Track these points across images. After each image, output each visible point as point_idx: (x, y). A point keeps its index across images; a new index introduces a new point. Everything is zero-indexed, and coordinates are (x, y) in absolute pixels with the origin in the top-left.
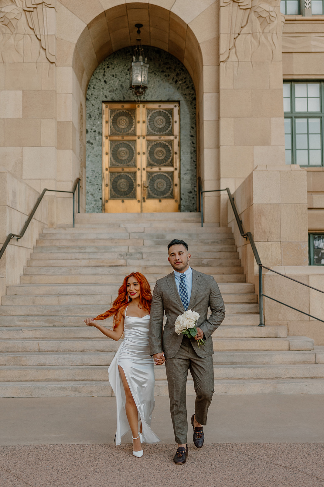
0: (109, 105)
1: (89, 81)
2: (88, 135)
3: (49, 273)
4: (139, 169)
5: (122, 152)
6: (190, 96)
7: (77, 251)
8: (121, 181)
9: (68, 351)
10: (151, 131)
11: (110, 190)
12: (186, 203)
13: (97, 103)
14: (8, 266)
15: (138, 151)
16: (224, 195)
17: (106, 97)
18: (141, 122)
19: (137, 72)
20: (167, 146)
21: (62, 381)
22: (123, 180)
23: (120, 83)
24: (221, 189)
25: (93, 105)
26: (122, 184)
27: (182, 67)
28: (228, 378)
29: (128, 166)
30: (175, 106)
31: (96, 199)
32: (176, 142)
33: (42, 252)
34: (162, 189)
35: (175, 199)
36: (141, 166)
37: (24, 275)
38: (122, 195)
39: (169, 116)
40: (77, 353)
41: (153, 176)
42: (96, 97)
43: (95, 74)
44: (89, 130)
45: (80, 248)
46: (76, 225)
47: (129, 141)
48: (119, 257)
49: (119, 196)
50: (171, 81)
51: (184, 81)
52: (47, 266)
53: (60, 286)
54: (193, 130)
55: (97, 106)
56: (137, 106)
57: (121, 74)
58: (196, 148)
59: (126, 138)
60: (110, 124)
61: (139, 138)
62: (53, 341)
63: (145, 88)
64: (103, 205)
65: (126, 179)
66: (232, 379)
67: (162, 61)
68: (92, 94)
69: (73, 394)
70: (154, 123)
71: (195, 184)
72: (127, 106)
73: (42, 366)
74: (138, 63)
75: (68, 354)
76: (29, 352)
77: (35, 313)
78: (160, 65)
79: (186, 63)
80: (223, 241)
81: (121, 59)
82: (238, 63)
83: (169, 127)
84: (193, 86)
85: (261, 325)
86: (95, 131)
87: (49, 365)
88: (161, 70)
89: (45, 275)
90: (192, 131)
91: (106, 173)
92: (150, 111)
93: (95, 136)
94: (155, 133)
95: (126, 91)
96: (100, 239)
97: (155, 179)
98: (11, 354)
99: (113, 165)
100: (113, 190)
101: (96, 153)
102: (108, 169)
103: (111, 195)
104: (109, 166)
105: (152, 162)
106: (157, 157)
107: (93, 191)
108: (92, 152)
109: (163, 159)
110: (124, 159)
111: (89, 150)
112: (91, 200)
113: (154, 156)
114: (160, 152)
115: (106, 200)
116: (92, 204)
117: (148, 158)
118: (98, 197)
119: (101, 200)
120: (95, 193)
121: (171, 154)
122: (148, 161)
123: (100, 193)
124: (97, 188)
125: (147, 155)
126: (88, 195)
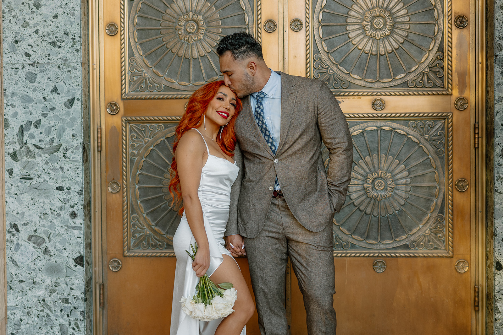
11: (128, 208)
15: (265, 11)
99: (145, 87)
100: (145, 211)
101: (53, 28)
102: (121, 105)
103: (135, 235)
104: (125, 90)
105: (339, 66)
106: (362, 40)
107: (42, 223)
108: (31, 22)
109: (396, 49)
110: (198, 55)
111: (17, 12)
112: (32, 266)
113: (350, 40)
114: (380, 16)
115: (110, 260)
116: (36, 286)
117: (317, 49)
118: (64, 251)
119: (79, 267)
120: (50, 231)
121: (438, 24)
122: (318, 61)
123: (76, 232)
124: (59, 204)
125: (314, 33)
126: (16, 242)
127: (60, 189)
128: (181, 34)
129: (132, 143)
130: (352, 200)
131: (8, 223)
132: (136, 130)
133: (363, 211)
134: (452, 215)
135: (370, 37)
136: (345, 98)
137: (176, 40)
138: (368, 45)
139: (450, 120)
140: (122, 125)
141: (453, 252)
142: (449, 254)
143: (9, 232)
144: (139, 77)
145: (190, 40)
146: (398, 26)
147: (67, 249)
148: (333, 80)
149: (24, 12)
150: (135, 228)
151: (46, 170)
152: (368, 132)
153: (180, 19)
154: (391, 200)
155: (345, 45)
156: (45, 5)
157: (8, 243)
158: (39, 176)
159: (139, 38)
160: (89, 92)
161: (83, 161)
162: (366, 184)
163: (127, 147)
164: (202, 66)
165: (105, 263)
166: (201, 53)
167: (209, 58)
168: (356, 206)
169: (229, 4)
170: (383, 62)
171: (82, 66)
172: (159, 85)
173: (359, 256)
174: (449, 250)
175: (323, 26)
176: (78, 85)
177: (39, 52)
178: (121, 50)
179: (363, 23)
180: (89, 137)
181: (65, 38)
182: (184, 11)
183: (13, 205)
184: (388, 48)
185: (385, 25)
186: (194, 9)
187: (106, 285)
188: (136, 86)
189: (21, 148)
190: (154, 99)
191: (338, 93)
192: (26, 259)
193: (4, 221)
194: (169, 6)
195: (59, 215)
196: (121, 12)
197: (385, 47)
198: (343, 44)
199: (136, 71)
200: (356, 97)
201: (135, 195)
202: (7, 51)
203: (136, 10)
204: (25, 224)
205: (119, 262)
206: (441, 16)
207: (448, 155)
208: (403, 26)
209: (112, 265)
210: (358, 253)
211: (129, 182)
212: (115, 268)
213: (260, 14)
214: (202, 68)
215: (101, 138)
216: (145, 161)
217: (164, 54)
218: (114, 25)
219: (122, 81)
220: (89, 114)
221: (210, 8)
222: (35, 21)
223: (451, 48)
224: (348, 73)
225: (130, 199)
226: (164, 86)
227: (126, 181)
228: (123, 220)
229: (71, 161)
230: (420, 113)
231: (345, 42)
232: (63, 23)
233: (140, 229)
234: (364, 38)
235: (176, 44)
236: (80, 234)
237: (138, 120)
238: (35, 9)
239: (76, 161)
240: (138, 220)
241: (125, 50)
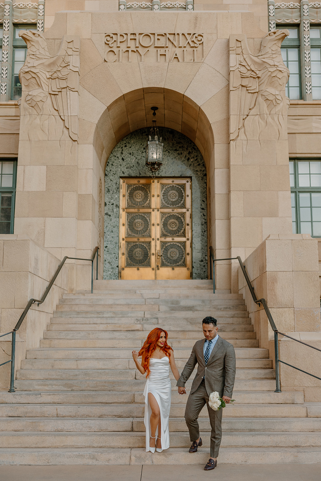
0: (126, 180)
1: (108, 159)
2: (106, 208)
3: (68, 337)
4: (153, 239)
5: (138, 224)
6: (202, 172)
7: (96, 316)
8: (136, 250)
9: (85, 416)
10: (165, 204)
11: (126, 258)
12: (198, 271)
13: (115, 179)
14: (29, 330)
15: (152, 222)
16: (235, 264)
17: (123, 173)
18: (156, 196)
19: (153, 150)
20: (180, 218)
21: (79, 448)
22: (138, 249)
23: (137, 161)
24: (232, 257)
25: (111, 180)
26: (138, 253)
27: (194, 146)
28: (247, 446)
29: (143, 236)
30: (188, 182)
31: (112, 266)
32: (188, 214)
33: (62, 317)
34: (175, 258)
35: (187, 267)
36: (156, 236)
37: (44, 339)
38: (137, 263)
39: (182, 191)
40: (95, 418)
41: (167, 245)
42: (115, 173)
43: (114, 152)
44: (107, 203)
45: (98, 313)
46: (94, 291)
47: (144, 213)
48: (136, 322)
49: (135, 264)
50: (183, 159)
51: (195, 159)
52: (66, 330)
53: (79, 350)
54: (204, 203)
55: (115, 181)
56: (152, 181)
57: (137, 152)
58: (207, 220)
59: (142, 210)
60: (127, 197)
61: (153, 210)
62: (71, 406)
63: (159, 164)
64: (120, 273)
65: (141, 249)
66: (251, 447)
67: (175, 141)
68: (110, 170)
69: (90, 462)
70: (167, 197)
71: (205, 253)
72: (143, 181)
73: (59, 431)
74: (153, 142)
75: (86, 419)
76: (47, 417)
77: (54, 377)
78: (173, 144)
79: (197, 142)
80: (236, 307)
81: (138, 138)
82: (247, 141)
83: (182, 201)
84: (204, 163)
85: (277, 391)
86: (113, 204)
87: (67, 430)
88: (174, 149)
89: (64, 339)
90: (202, 204)
91: (123, 243)
92: (164, 186)
93: (113, 208)
94: (169, 206)
95: (142, 168)
96: (118, 305)
97: (169, 249)
98: (29, 419)
99: (129, 236)
100: (129, 259)
101: (114, 224)
102: (125, 239)
104: (126, 236)
105: (166, 232)
108: (110, 223)
109: (176, 229)
111: (107, 221)
112: (109, 268)
114: (173, 223)
115: (122, 268)
117: (162, 229)
118: (114, 265)
119: (117, 268)
120: (112, 261)
121: (184, 225)
122: (162, 231)
123: (117, 261)
124: (114, 256)
125: (161, 226)
126: (105, 263)
127: (114, 253)
129: (127, 246)
130: (168, 257)
132: (128, 244)
133: (170, 259)
135: (172, 227)
136: (167, 238)
137: (136, 227)
138: (171, 229)
139: (186, 242)
140: (125, 243)
144: (128, 234)
145: (138, 227)
146: (177, 225)
150: (127, 262)
152: (171, 244)
155: (167, 229)
156: (112, 220)
159: (129, 226)
170: (174, 232)
175: (163, 225)
178: (125, 228)
179: (170, 224)
182: (137, 222)
185: (174, 225)
190: (131, 238)
194: (134, 221)
195: (114, 258)
196: (125, 222)
197: (174, 229)
199: (128, 232)
200: (169, 238)
201: (127, 256)
203: (128, 221)
204: (107, 260)
206: (184, 223)
210: (169, 267)
211: (126, 253)
217: (133, 230)
218: (124, 224)
219: (125, 234)
221: (142, 221)
223: (186, 229)
224: (168, 233)
226: (133, 235)
228: (125, 260)
230: (180, 241)
237: (128, 242)
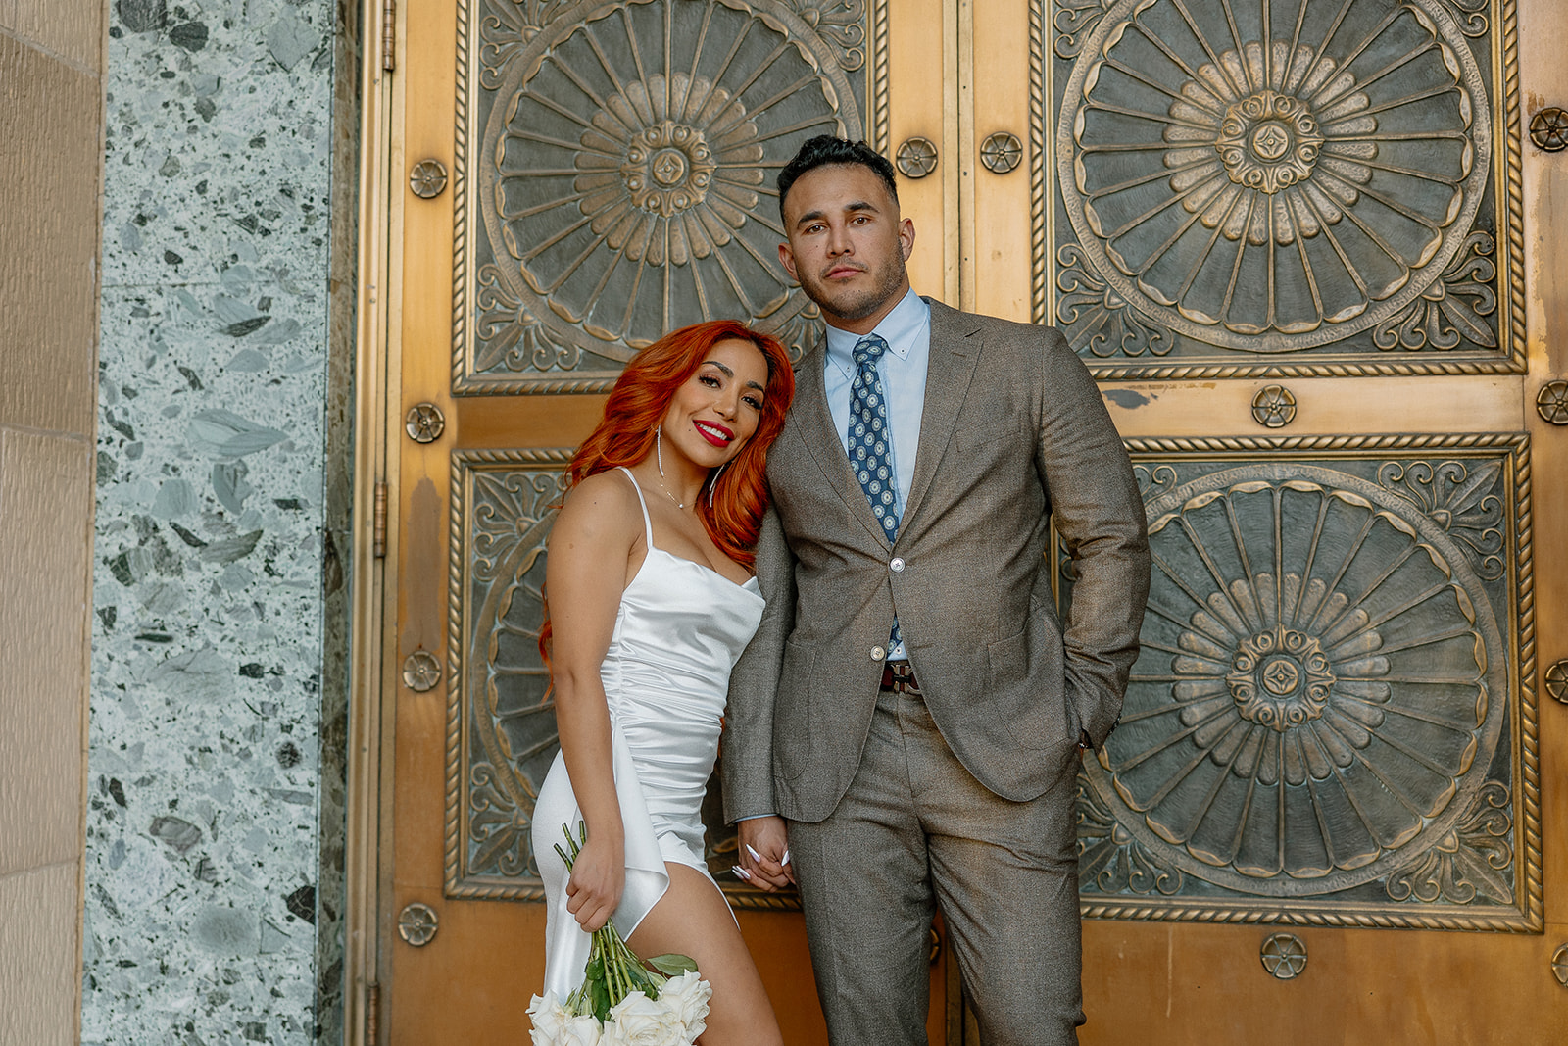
99: (524, 356)
100: (515, 752)
101: (249, 177)
103: (482, 829)
104: (464, 366)
105: (1140, 282)
106: (1217, 196)
107: (193, 779)
108: (186, 160)
109: (1331, 225)
110: (688, 253)
111: (147, 130)
112: (159, 914)
113: (1178, 197)
114: (1274, 118)
115: (404, 907)
116: (168, 981)
117: (1070, 229)
118: (256, 869)
119: (299, 922)
120: (217, 805)
121: (1472, 139)
122: (1073, 267)
123: (295, 810)
124: (247, 720)
125: (1057, 178)
126: (114, 838)
127: (251, 671)
128: (638, 190)
129: (480, 533)
130: (1186, 726)
131: (93, 776)
132: (493, 491)
133: (1225, 765)
134: (1538, 785)
135: (1243, 187)
136: (1161, 387)
137: (622, 208)
138: (1236, 214)
139: (1521, 460)
140: (452, 477)
141: (1542, 915)
142: (1531, 922)
143: (97, 805)
144: (507, 325)
145: (664, 208)
146: (1337, 148)
147: (267, 865)
148: (1123, 327)
149: (167, 133)
150: (482, 804)
151: (212, 612)
152: (1239, 498)
153: (636, 144)
154: (1324, 728)
155: (1161, 215)
156: (229, 107)
157: (91, 841)
158: (192, 631)
159: (511, 206)
160: (353, 372)
161: (325, 585)
162: (1236, 673)
163: (466, 544)
164: (700, 287)
165: (387, 916)
166: (697, 248)
167: (723, 262)
168: (1200, 748)
169: (788, 91)
170: (1287, 268)
171: (329, 290)
172: (567, 349)
173: (1212, 920)
174: (1528, 907)
175: (1087, 153)
176: (317, 348)
177: (206, 248)
178: (455, 240)
179: (1220, 141)
180: (349, 512)
181: (284, 206)
182: (649, 116)
183: (111, 720)
184: (1304, 222)
185: (1293, 146)
186: (679, 111)
187: (386, 991)
188: (497, 352)
189: (142, 543)
190: (551, 393)
191: (1137, 369)
192: (142, 892)
193: (83, 771)
194: (603, 104)
195: (246, 754)
196: (457, 127)
197: (1295, 220)
198: (1155, 211)
199: (499, 307)
200: (1196, 383)
201: (486, 699)
202: (113, 248)
203: (503, 120)
204: (143, 782)
205: (428, 916)
206: (1483, 110)
207: (1518, 576)
208: (1352, 149)
209: (409, 926)
210: (1210, 908)
211: (467, 658)
212: (417, 935)
213: (885, 119)
214: (702, 296)
215: (386, 515)
216: (517, 589)
217: (585, 252)
218: (435, 166)
219: (454, 338)
220: (351, 440)
221: (728, 108)
222: (198, 157)
223: (1521, 218)
224: (1172, 306)
225: (470, 712)
226: (581, 351)
227: (460, 654)
228: (447, 779)
229: (287, 583)
230: (1416, 436)
231: (1159, 203)
232: (277, 163)
233: (497, 811)
234: (1224, 189)
235: (622, 220)
236: (307, 815)
237: (500, 461)
238: (199, 121)
239: (304, 585)
240: (492, 779)
241: (465, 241)
